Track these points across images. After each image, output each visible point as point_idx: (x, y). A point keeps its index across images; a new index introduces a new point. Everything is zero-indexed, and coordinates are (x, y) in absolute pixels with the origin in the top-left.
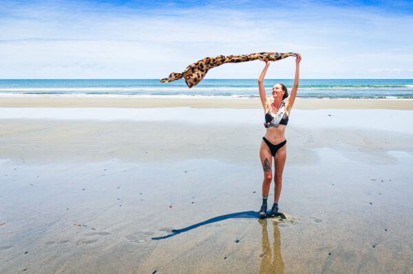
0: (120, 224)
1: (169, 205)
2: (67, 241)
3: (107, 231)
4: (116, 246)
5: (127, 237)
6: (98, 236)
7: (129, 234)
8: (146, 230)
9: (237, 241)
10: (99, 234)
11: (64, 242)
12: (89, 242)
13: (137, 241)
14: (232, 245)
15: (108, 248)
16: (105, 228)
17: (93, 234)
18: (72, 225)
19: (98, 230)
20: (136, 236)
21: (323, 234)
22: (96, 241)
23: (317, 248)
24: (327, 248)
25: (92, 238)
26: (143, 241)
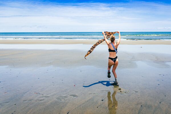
0: (54, 93)
1: (74, 85)
2: (32, 100)
3: (48, 96)
4: (52, 102)
5: (57, 98)
6: (44, 98)
7: (57, 97)
8: (65, 96)
9: (102, 100)
10: (45, 97)
11: (31, 100)
12: (41, 100)
13: (60, 100)
14: (100, 102)
15: (49, 103)
16: (47, 95)
17: (42, 97)
18: (34, 93)
19: (45, 95)
20: (60, 98)
21: (138, 98)
22: (44, 100)
23: (136, 103)
24: (140, 103)
25: (42, 98)
26: (63, 100)
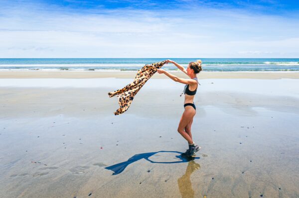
0: (64, 161)
1: (100, 146)
2: (27, 174)
3: (55, 166)
4: (62, 177)
5: (71, 170)
6: (49, 170)
7: (72, 167)
8: (84, 165)
9: (149, 171)
10: (50, 168)
11: (24, 175)
12: (42, 174)
13: (77, 173)
14: (145, 174)
15: (56, 178)
16: (54, 164)
17: (45, 169)
18: (30, 162)
19: (49, 165)
20: (77, 169)
21: (208, 165)
22: (47, 173)
23: (205, 174)
24: (211, 174)
25: (45, 171)
26: (82, 173)
